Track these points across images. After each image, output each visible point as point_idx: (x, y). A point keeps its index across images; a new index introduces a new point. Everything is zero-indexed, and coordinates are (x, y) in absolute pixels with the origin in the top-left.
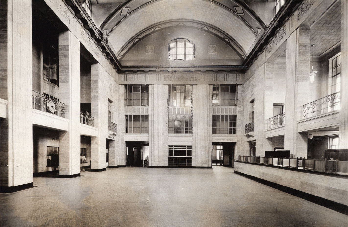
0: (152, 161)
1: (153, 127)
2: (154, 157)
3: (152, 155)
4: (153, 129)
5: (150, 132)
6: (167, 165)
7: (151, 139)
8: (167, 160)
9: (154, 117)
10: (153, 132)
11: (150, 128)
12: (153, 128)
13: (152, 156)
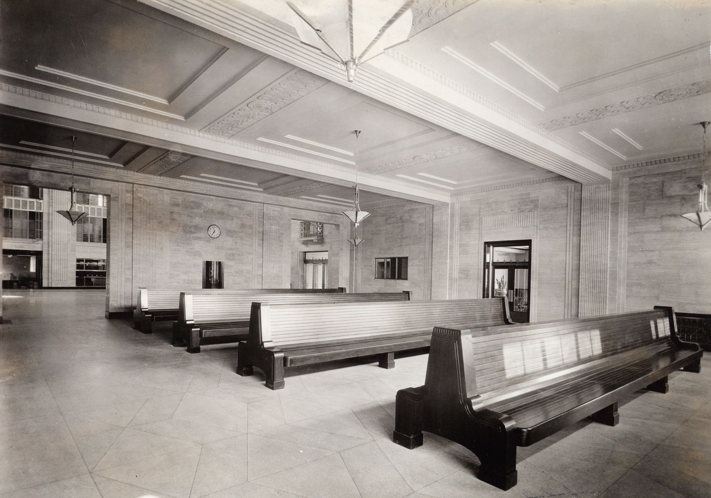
0: (49, 280)
1: (50, 230)
2: (53, 274)
3: (49, 271)
4: (52, 233)
5: (45, 237)
6: (74, 286)
7: (47, 249)
8: (75, 279)
9: (53, 217)
10: (50, 238)
11: (45, 231)
12: (50, 232)
13: (49, 273)
